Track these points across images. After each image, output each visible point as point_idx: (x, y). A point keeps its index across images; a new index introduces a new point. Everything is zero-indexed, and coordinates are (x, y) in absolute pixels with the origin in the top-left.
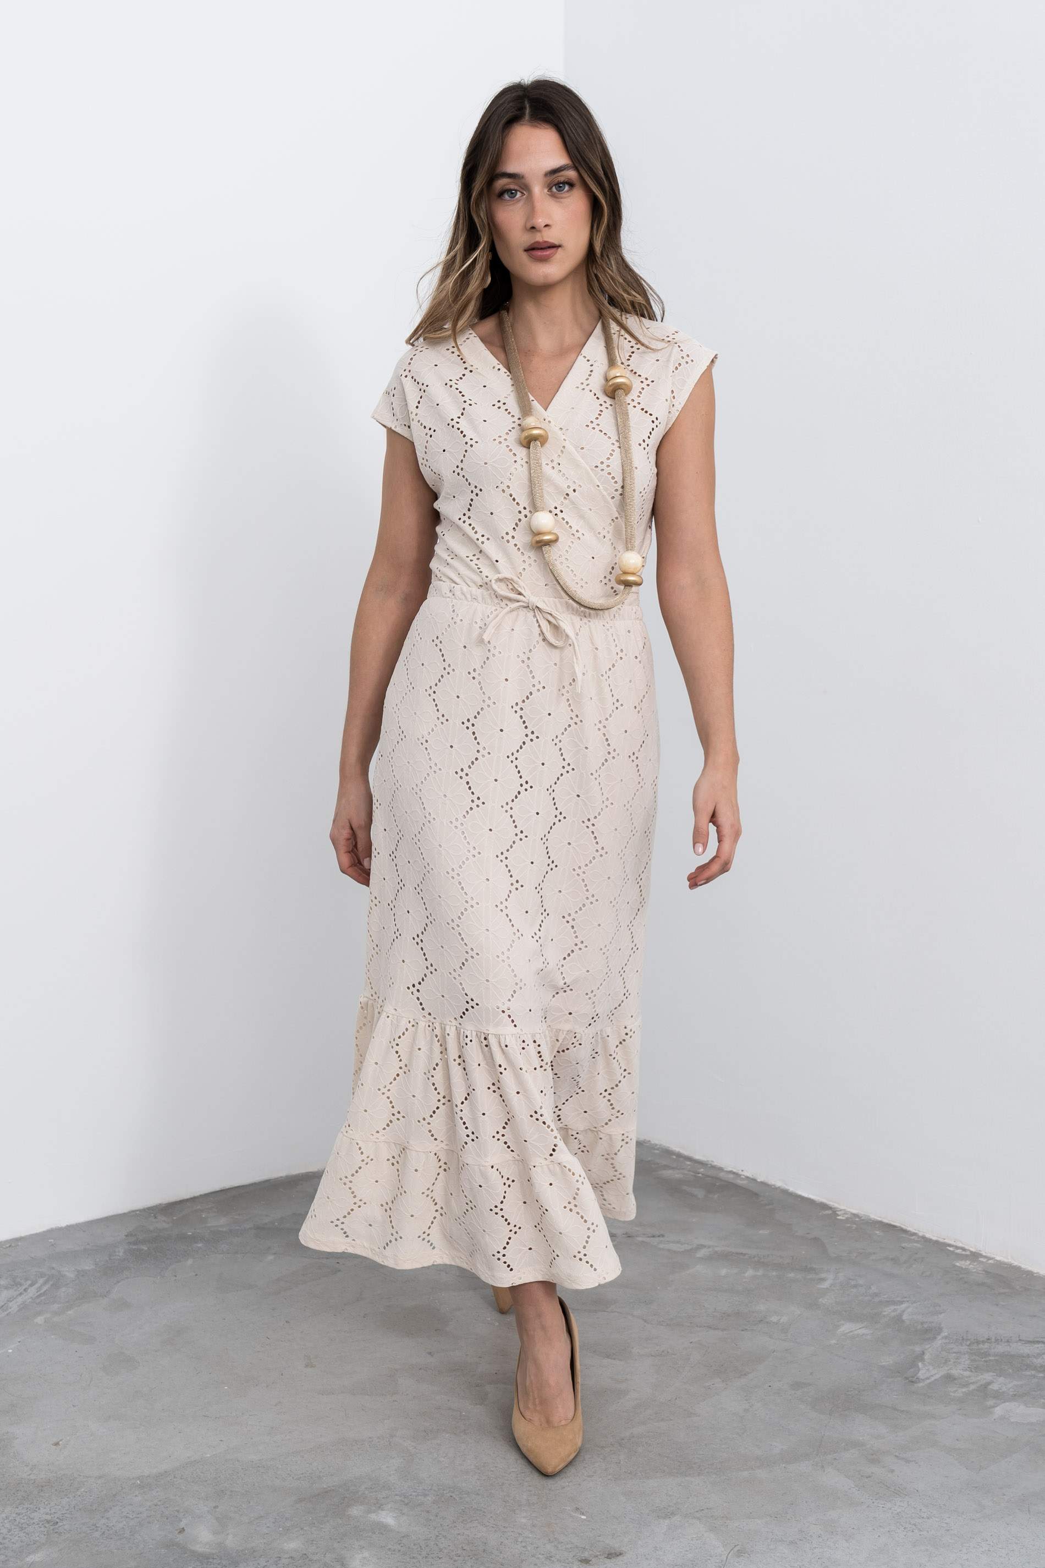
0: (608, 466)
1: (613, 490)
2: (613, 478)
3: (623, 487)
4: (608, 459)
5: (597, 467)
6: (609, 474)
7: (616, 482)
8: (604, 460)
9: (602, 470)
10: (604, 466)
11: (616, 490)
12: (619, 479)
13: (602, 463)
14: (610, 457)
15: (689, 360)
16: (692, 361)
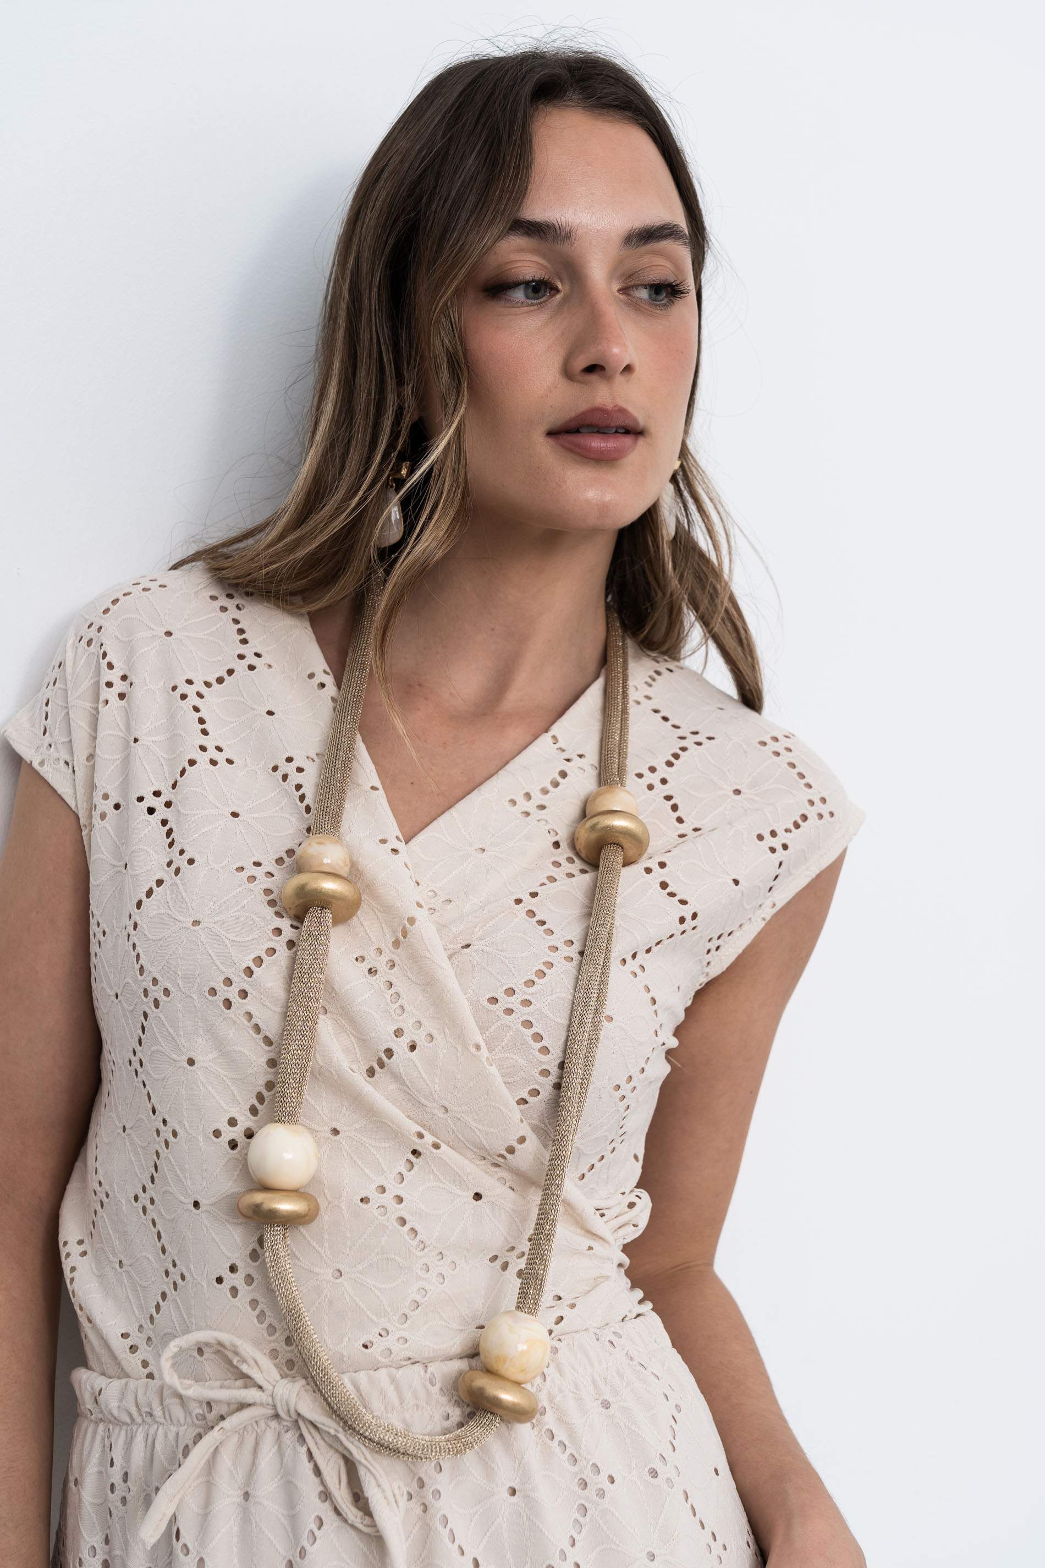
0: (527, 1003)
1: (535, 1072)
2: (538, 1037)
3: (562, 1066)
4: (531, 983)
5: (494, 1000)
6: (528, 1024)
7: (545, 1050)
8: (518, 984)
9: (509, 1011)
10: (513, 1001)
11: (545, 1073)
12: (555, 1042)
13: (511, 992)
14: (536, 979)
15: (824, 809)
16: (832, 814)
